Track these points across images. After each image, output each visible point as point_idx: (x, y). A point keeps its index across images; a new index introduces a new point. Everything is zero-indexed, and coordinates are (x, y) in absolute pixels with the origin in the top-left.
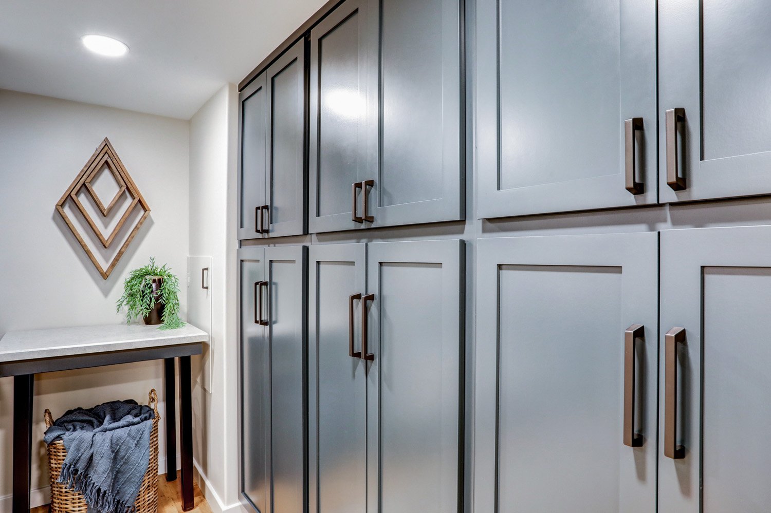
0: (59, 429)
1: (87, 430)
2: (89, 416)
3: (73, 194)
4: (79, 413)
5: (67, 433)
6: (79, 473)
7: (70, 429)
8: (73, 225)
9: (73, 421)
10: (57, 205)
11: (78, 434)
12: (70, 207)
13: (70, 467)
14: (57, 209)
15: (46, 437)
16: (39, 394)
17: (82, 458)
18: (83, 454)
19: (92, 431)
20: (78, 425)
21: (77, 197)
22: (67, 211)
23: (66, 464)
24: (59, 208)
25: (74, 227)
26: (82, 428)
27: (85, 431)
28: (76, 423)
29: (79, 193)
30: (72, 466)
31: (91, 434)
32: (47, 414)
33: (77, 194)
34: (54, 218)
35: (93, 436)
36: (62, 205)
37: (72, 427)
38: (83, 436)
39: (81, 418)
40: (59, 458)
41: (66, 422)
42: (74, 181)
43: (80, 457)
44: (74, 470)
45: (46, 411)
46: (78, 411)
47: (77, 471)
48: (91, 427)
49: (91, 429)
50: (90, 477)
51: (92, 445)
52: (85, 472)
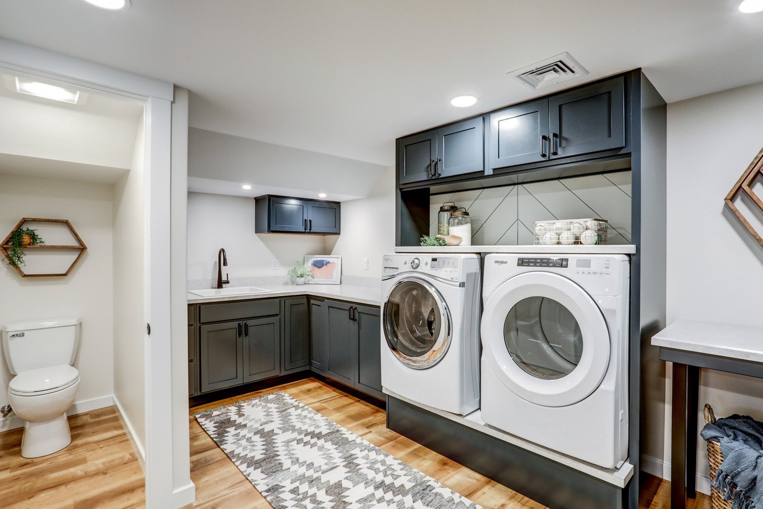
0: (717, 430)
1: (751, 447)
2: (758, 432)
3: (745, 186)
4: (744, 422)
5: (726, 439)
6: (738, 489)
7: (731, 435)
8: (744, 219)
9: (735, 428)
10: (725, 199)
11: (738, 445)
12: (742, 200)
13: (727, 476)
14: (726, 205)
15: (703, 432)
16: (706, 385)
17: (743, 474)
18: (743, 471)
19: (758, 451)
20: (741, 436)
21: (751, 189)
22: (739, 205)
23: (722, 472)
24: (730, 203)
25: (746, 221)
26: (745, 441)
27: (748, 447)
28: (738, 433)
29: (753, 183)
30: (729, 477)
31: (756, 454)
32: (706, 409)
33: (751, 184)
34: (724, 213)
35: (758, 458)
36: (732, 198)
37: (732, 435)
38: (743, 451)
39: (745, 429)
40: (717, 460)
41: (727, 425)
42: (746, 172)
43: (739, 473)
44: (731, 482)
45: (706, 406)
46: (745, 420)
47: (735, 486)
48: (757, 444)
49: (758, 448)
50: (753, 502)
51: (755, 466)
52: (746, 492)
